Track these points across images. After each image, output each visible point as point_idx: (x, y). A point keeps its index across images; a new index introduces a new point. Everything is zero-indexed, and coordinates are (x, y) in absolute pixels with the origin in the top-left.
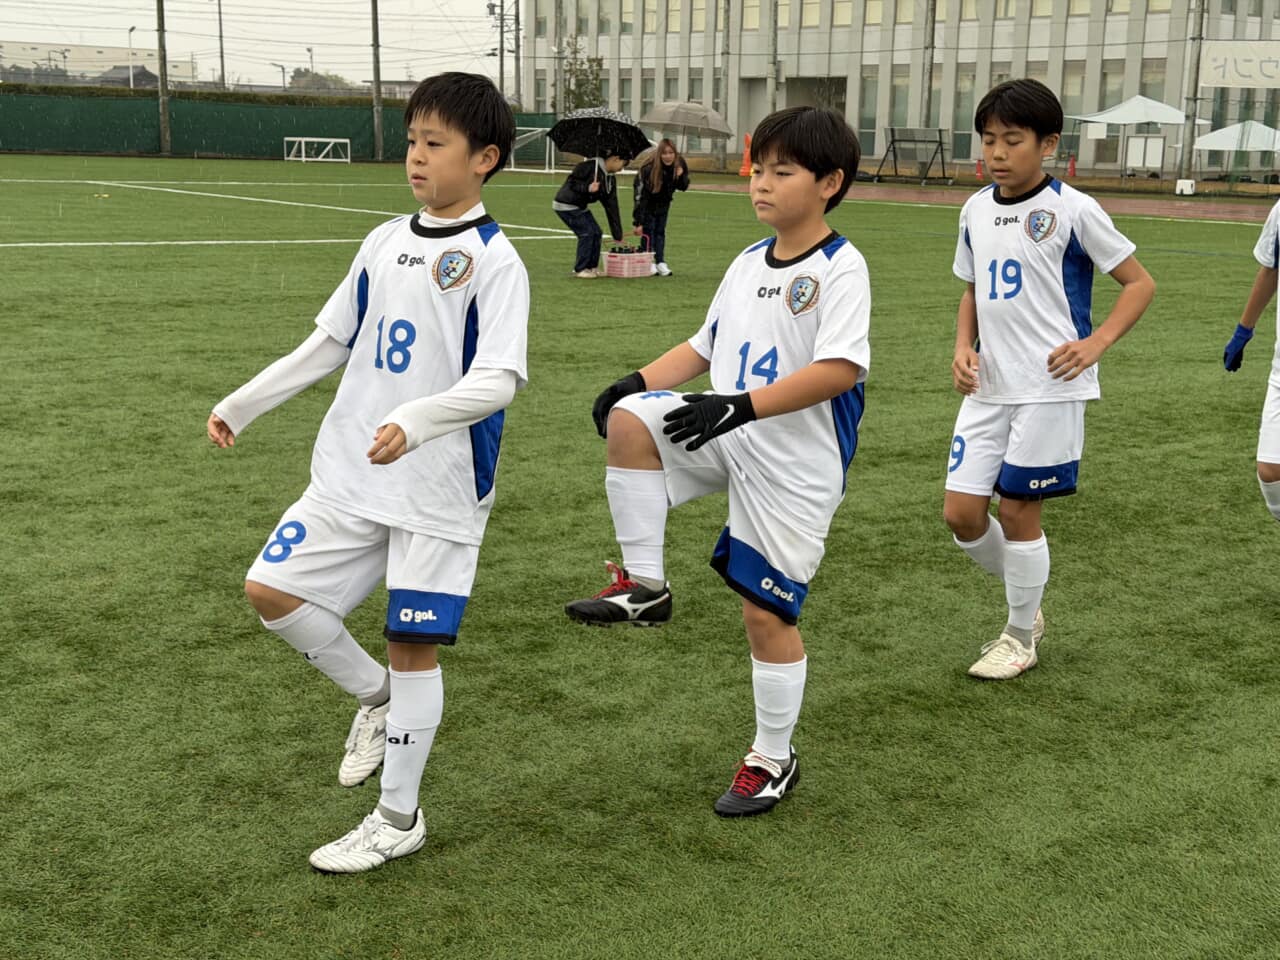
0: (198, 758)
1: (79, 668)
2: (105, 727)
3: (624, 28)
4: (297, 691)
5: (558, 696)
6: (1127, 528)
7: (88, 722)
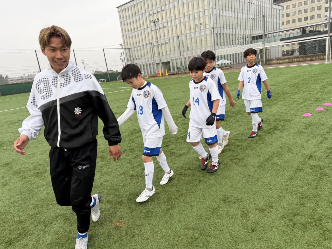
0: (127, 172)
1: (102, 161)
2: (110, 170)
3: (139, 59)
4: (136, 159)
5: (174, 153)
6: (238, 114)
7: (107, 170)
